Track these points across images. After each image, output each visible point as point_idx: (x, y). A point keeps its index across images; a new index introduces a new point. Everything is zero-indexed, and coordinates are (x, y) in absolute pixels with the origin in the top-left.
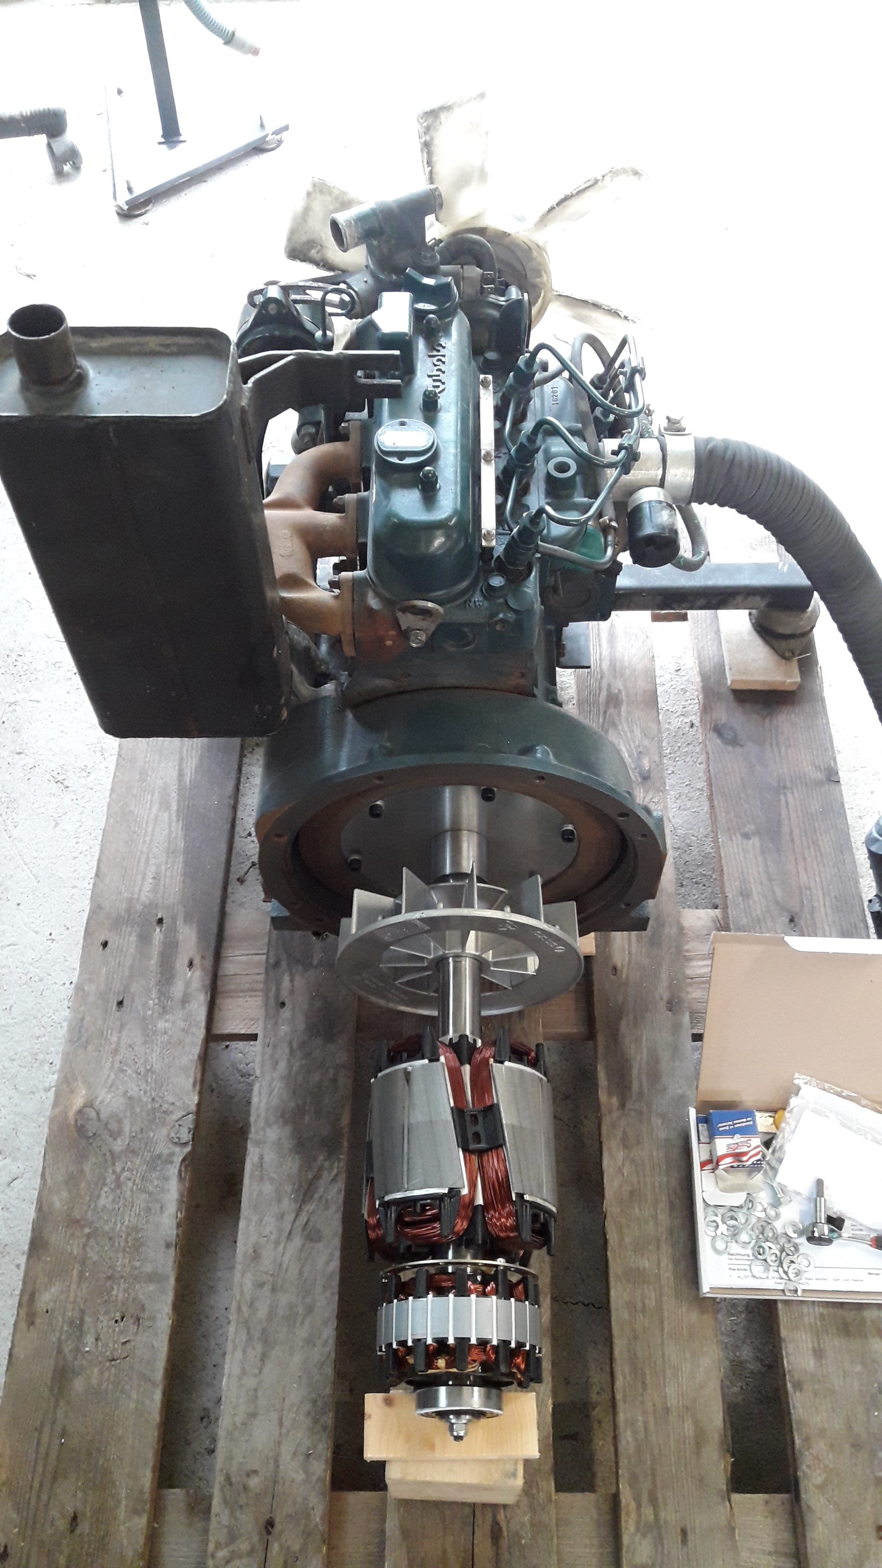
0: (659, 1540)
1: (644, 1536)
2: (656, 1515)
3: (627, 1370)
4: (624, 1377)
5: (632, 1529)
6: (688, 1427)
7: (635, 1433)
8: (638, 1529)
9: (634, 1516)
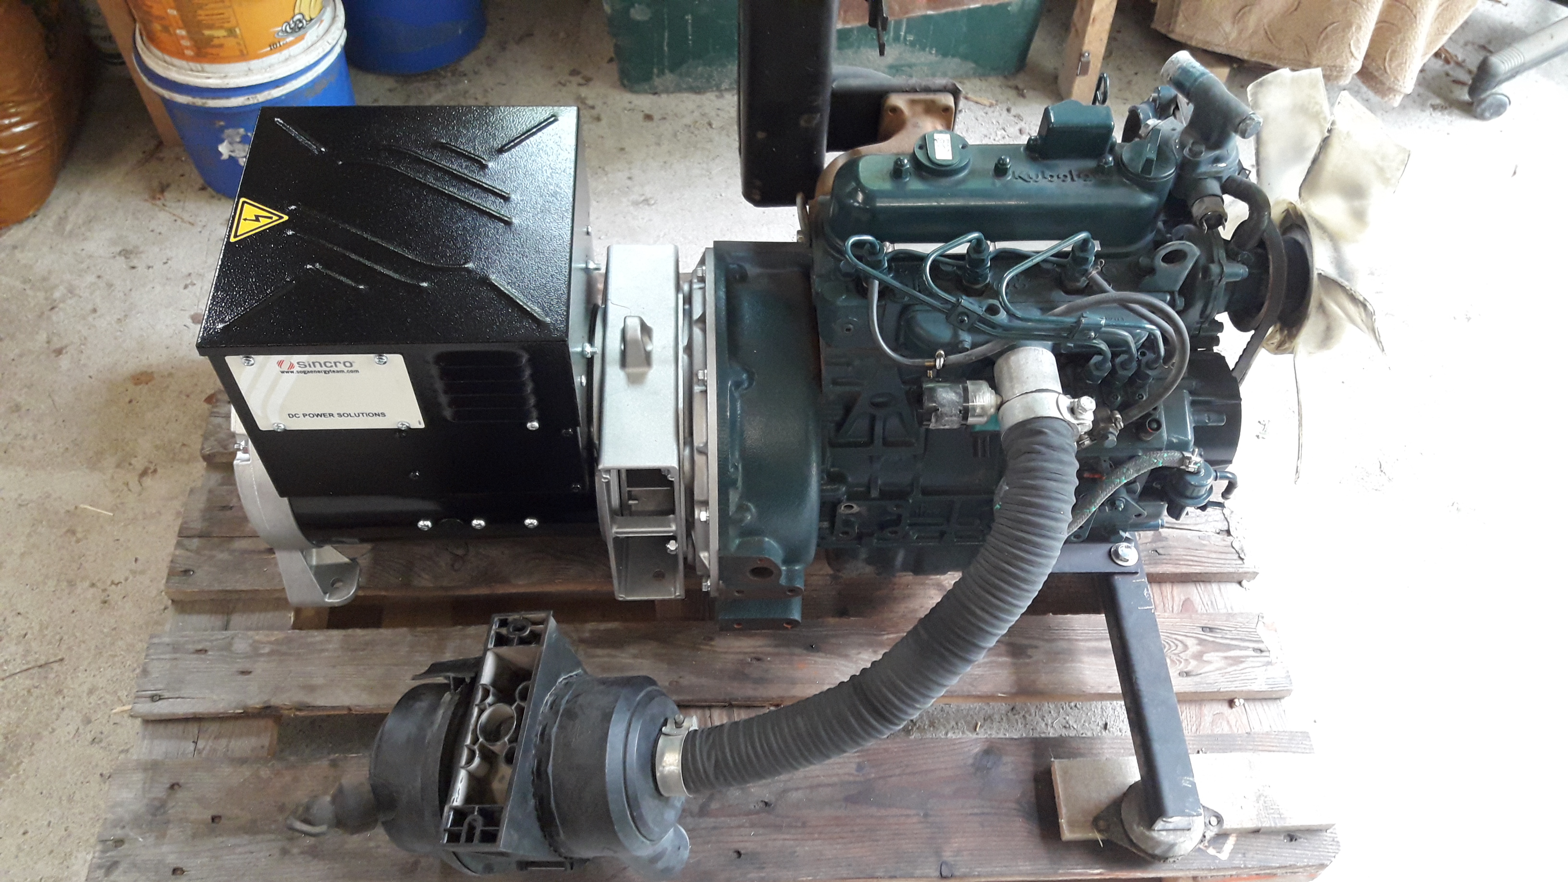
0: (247, 657)
1: (251, 645)
2: (262, 655)
3: (367, 638)
4: (363, 636)
5: (257, 638)
6: (319, 681)
7: (321, 642)
8: (255, 641)
9: (265, 639)
